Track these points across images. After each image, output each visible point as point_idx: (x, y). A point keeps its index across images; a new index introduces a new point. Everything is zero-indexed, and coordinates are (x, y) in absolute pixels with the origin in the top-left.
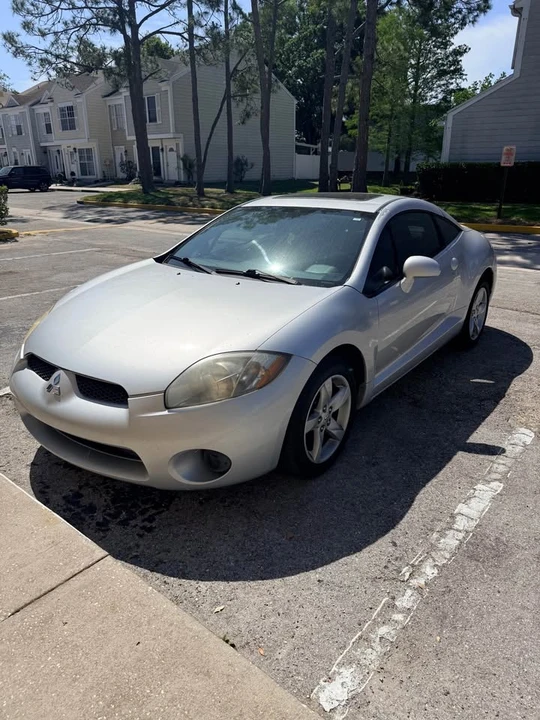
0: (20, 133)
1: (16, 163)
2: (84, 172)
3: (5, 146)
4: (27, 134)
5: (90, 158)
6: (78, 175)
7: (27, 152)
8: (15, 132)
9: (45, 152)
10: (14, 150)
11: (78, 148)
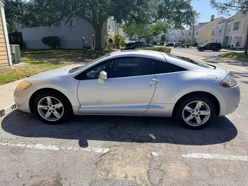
0: (220, 32)
1: (216, 42)
2: (237, 45)
3: (215, 37)
4: (222, 32)
5: (241, 40)
6: (234, 46)
7: (221, 38)
8: (219, 32)
9: (227, 38)
10: (217, 37)
11: (237, 36)
